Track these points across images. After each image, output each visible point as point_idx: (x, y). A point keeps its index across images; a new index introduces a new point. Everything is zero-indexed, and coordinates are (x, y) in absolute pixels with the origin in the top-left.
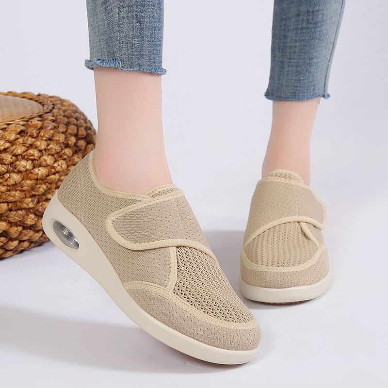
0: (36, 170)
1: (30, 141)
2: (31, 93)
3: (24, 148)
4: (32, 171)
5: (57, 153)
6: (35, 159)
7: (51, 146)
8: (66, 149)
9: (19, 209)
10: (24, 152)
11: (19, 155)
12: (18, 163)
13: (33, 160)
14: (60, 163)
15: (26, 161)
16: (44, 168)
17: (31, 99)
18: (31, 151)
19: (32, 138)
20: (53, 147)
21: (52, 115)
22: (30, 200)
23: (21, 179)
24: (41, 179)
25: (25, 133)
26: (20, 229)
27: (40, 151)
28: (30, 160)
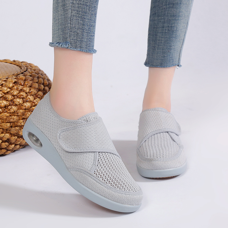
0: (25, 104)
1: (20, 87)
2: (9, 60)
3: (17, 92)
4: (23, 104)
5: (35, 94)
6: (24, 98)
7: (32, 90)
8: (39, 92)
9: (16, 126)
10: (18, 94)
11: (15, 95)
12: (15, 100)
13: (23, 98)
14: (37, 100)
15: (19, 99)
16: (29, 103)
17: (11, 63)
18: (22, 93)
19: (21, 86)
20: (33, 91)
21: (28, 72)
22: (22, 121)
23: (17, 109)
24: (27, 109)
25: (17, 83)
26: (16, 137)
27: (26, 93)
28: (21, 98)
